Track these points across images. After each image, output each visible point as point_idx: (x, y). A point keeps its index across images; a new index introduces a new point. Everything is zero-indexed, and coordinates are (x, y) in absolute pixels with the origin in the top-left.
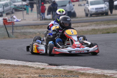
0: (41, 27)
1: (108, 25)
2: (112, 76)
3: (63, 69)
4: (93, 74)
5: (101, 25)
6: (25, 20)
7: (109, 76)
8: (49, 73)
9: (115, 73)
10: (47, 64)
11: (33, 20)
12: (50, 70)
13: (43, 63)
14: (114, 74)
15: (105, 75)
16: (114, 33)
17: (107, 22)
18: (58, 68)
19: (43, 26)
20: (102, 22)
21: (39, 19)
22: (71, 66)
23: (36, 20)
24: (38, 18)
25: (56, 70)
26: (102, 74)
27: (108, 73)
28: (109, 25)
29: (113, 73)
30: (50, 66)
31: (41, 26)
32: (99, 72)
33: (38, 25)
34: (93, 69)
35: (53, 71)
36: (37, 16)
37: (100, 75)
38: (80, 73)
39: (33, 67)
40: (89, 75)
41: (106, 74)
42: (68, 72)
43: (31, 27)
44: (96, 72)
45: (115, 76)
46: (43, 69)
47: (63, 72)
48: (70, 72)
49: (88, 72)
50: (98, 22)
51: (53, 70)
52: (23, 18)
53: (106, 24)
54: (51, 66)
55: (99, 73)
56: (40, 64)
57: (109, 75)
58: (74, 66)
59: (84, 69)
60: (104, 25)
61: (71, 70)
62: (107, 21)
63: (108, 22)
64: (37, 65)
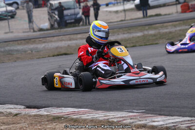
0: (34, 42)
1: (128, 33)
2: (120, 121)
3: (46, 113)
4: (92, 121)
5: (118, 34)
6: (12, 32)
7: (115, 122)
8: (24, 122)
9: (125, 117)
10: (23, 107)
11: (24, 32)
12: (26, 116)
13: (17, 104)
14: (124, 119)
15: (110, 120)
16: (133, 46)
17: (127, 29)
18: (38, 113)
19: (37, 40)
20: (121, 30)
21: (32, 31)
22: (60, 107)
23: (28, 32)
24: (30, 29)
25: (35, 116)
26: (105, 119)
27: (115, 118)
28: (131, 33)
29: (123, 117)
30: (27, 109)
31: (33, 40)
32: (100, 115)
33: (30, 39)
34: (93, 110)
35: (31, 118)
36: (28, 25)
37: (102, 120)
38: (72, 119)
39: (2, 113)
40: (85, 121)
41: (112, 118)
42: (54, 118)
43: (19, 42)
44: (95, 117)
45: (124, 121)
46: (16, 115)
47: (45, 120)
48: (57, 118)
49: (84, 117)
50: (115, 30)
51: (30, 116)
52: (10, 30)
53: (126, 32)
54: (30, 110)
55: (101, 119)
56: (12, 106)
57: (115, 120)
58: (63, 108)
59: (78, 113)
60: (124, 34)
61: (58, 115)
62: (128, 27)
63: (129, 29)
64: (8, 109)
